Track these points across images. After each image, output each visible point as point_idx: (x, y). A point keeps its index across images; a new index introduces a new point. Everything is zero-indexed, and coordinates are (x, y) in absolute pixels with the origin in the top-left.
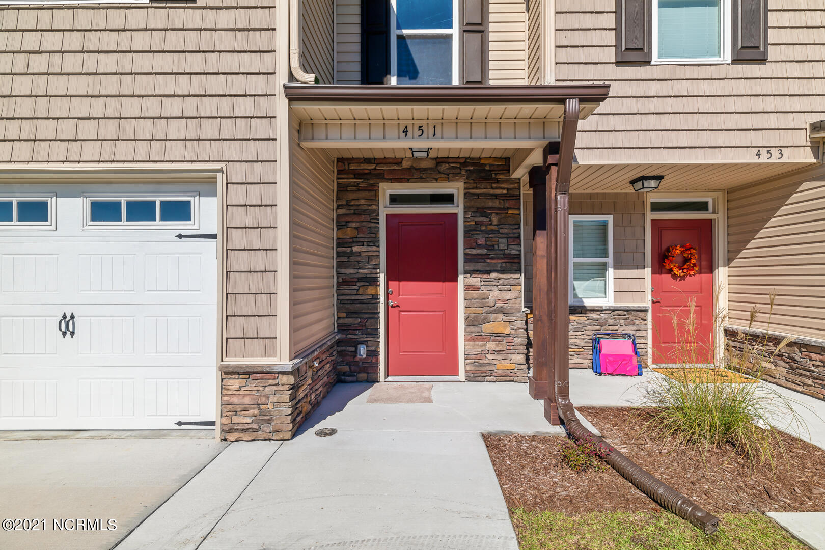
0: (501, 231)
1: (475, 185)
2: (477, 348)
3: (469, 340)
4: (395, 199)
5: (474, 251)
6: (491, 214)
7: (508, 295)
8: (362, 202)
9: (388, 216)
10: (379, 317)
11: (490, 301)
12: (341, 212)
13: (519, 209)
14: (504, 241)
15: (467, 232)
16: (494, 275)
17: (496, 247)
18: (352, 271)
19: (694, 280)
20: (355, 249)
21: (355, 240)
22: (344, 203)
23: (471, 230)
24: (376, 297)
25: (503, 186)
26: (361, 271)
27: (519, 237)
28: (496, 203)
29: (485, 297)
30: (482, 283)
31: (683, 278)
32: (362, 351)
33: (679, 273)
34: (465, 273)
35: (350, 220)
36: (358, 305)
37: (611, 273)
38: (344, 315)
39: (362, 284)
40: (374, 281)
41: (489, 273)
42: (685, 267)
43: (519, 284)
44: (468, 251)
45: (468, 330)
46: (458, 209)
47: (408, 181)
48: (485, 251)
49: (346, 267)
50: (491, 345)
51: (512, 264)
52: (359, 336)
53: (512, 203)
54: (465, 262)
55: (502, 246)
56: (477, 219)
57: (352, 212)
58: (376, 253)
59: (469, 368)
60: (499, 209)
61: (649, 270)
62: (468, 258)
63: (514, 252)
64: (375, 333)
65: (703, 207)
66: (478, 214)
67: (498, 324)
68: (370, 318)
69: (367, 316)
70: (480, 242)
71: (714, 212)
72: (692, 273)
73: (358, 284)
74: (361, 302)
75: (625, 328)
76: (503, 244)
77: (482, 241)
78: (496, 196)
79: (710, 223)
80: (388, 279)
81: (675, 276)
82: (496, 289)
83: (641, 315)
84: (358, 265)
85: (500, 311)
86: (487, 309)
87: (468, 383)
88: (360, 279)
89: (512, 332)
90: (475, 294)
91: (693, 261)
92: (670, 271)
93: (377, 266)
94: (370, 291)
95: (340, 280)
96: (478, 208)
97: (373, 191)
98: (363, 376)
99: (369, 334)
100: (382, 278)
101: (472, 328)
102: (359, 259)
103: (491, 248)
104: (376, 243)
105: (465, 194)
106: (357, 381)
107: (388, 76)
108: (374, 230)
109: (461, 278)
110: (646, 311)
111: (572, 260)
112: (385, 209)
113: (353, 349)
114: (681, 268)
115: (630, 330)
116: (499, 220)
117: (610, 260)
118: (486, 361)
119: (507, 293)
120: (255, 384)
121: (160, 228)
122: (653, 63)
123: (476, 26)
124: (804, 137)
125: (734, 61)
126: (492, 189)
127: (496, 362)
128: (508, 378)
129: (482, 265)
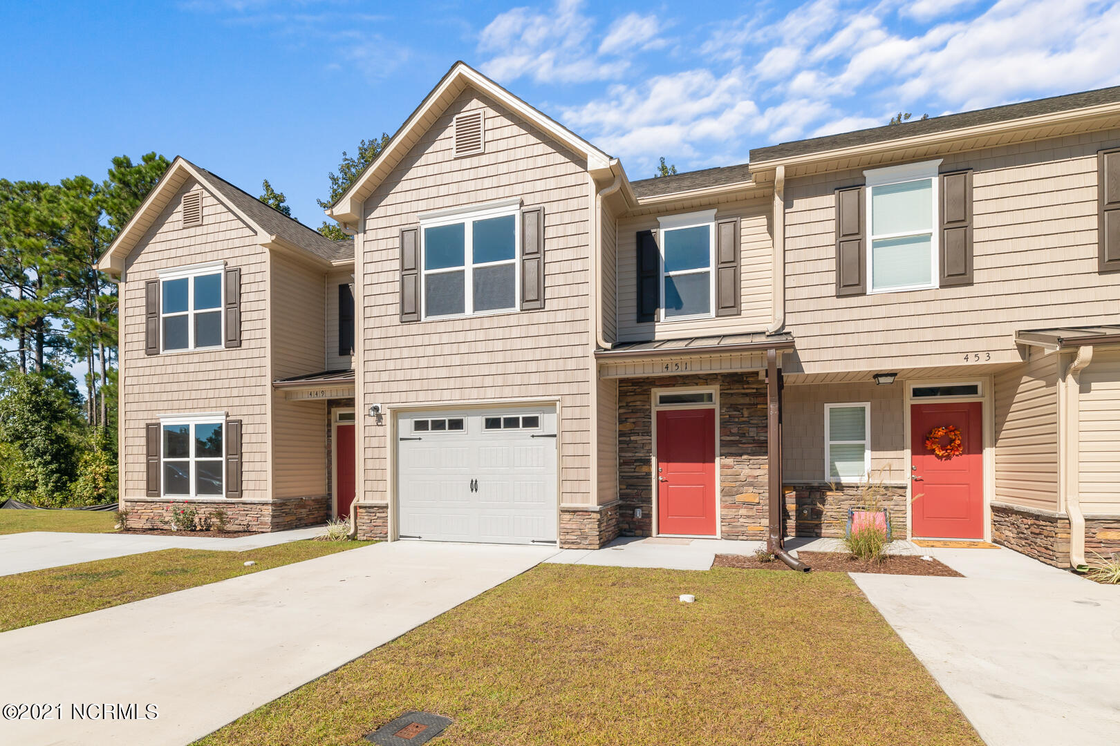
0: (752, 422)
1: (729, 387)
2: (731, 513)
3: (725, 507)
4: (664, 400)
5: (728, 438)
6: (742, 409)
7: (757, 472)
8: (638, 403)
9: (658, 413)
10: (651, 489)
11: (742, 477)
12: (622, 411)
13: (767, 404)
14: (755, 429)
15: (723, 423)
16: (745, 457)
17: (747, 435)
18: (630, 454)
19: (960, 460)
20: (632, 438)
21: (633, 431)
22: (625, 404)
23: (725, 422)
24: (649, 474)
25: (751, 387)
26: (637, 454)
27: (765, 427)
28: (747, 400)
29: (738, 474)
30: (735, 463)
31: (948, 457)
32: (639, 513)
33: (942, 453)
34: (721, 455)
35: (628, 416)
36: (636, 480)
37: (868, 454)
38: (625, 487)
39: (638, 464)
40: (648, 462)
41: (741, 456)
42: (949, 447)
43: (763, 464)
44: (723, 438)
45: (724, 499)
46: (716, 405)
47: (674, 386)
48: (737, 438)
49: (626, 452)
50: (743, 512)
51: (760, 447)
52: (635, 502)
53: (760, 399)
54: (721, 446)
55: (751, 434)
56: (730, 413)
57: (630, 411)
58: (649, 441)
59: (724, 528)
60: (750, 404)
61: (907, 453)
62: (723, 444)
63: (763, 438)
64: (649, 501)
65: (972, 390)
66: (731, 409)
67: (749, 495)
68: (644, 489)
69: (642, 488)
70: (733, 431)
71: (983, 396)
72: (957, 453)
73: (635, 464)
74: (638, 477)
75: (882, 503)
76: (753, 432)
77: (735, 430)
78: (746, 395)
79: (979, 406)
80: (658, 461)
81: (940, 457)
82: (747, 467)
83: (900, 491)
84: (635, 450)
85: (751, 484)
86: (738, 483)
87: (723, 540)
88: (636, 461)
89: (761, 501)
90: (729, 471)
91: (958, 442)
92: (932, 452)
93: (650, 451)
94: (645, 469)
95: (622, 461)
96: (731, 405)
97: (647, 393)
98: (639, 532)
99: (643, 502)
100: (654, 460)
101: (727, 498)
102: (636, 445)
103: (743, 435)
104: (649, 433)
105: (720, 394)
106: (635, 536)
107: (658, 309)
108: (647, 424)
109: (717, 460)
110: (905, 488)
111: (828, 443)
112: (656, 407)
113: (631, 512)
114: (943, 448)
115: (886, 504)
116: (750, 414)
117: (868, 442)
118: (739, 524)
119: (757, 470)
120: (577, 518)
121: (522, 431)
122: (867, 294)
123: (731, 263)
124: (1011, 342)
125: (941, 287)
126: (744, 389)
127: (747, 525)
128: (758, 538)
129: (735, 448)
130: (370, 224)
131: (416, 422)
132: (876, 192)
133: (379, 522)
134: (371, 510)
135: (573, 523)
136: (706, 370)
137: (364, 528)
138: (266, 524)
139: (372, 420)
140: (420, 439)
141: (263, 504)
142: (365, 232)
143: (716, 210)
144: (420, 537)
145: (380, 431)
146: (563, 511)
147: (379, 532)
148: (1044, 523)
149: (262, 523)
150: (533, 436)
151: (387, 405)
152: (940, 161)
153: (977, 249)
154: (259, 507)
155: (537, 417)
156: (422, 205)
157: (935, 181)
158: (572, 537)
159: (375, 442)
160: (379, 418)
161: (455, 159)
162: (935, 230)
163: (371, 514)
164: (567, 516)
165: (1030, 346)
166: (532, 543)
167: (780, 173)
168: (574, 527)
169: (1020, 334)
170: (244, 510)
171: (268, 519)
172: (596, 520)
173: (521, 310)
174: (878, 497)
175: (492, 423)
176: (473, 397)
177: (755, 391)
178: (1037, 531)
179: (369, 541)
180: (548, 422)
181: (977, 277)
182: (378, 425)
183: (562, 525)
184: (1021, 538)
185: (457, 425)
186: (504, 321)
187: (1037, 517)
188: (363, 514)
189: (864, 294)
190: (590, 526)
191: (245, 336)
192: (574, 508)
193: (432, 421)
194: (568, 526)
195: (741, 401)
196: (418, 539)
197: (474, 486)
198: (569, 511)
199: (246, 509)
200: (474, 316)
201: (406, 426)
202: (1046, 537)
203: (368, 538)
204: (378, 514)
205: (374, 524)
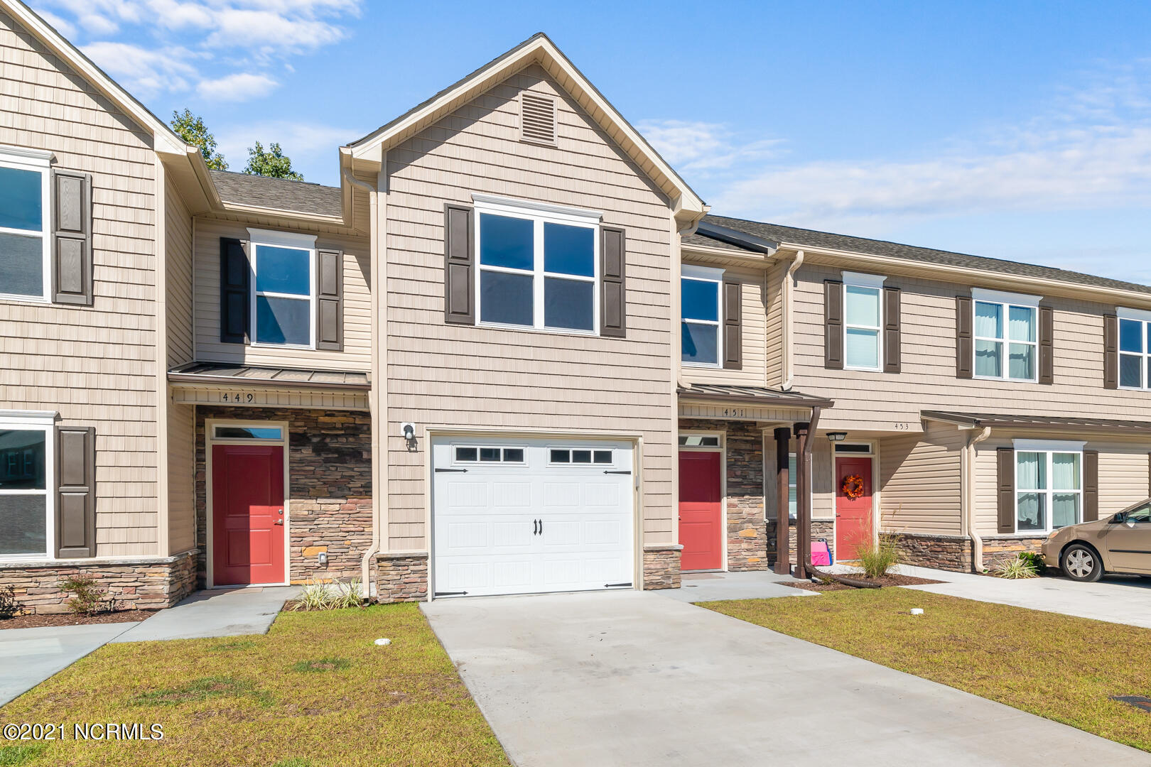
0: (751, 466)
1: (733, 433)
2: (734, 548)
3: (730, 543)
5: (734, 480)
6: (744, 454)
7: (755, 510)
11: (744, 515)
13: (761, 451)
14: (753, 473)
15: (728, 466)
16: (747, 497)
17: (747, 477)
19: (860, 500)
23: (731, 465)
25: (751, 434)
27: (761, 471)
28: (748, 447)
29: (740, 512)
30: (738, 503)
31: (854, 499)
33: (852, 495)
34: (728, 495)
41: (743, 496)
42: (856, 491)
43: (762, 503)
44: (730, 480)
45: (730, 535)
46: (722, 449)
47: (689, 428)
48: (740, 480)
50: (744, 546)
51: (757, 490)
53: (757, 447)
54: (728, 486)
55: (751, 477)
56: (735, 457)
59: (730, 562)
60: (749, 450)
61: (834, 494)
62: (730, 485)
63: (759, 481)
65: (865, 449)
66: (736, 454)
67: (749, 531)
70: (737, 473)
71: (873, 453)
72: (859, 496)
75: (819, 534)
76: (752, 475)
77: (739, 473)
78: (747, 441)
79: (870, 461)
81: (849, 498)
82: (747, 506)
83: (830, 525)
85: (750, 521)
86: (740, 521)
87: (729, 573)
89: (758, 536)
90: (734, 510)
91: (861, 487)
92: (847, 494)
96: (735, 450)
101: (733, 535)
103: (744, 477)
105: (727, 439)
109: (724, 499)
110: (832, 522)
114: (853, 492)
115: (822, 535)
116: (750, 459)
118: (741, 557)
119: (757, 509)
120: (662, 558)
121: (593, 467)
122: (844, 369)
123: (734, 322)
124: (918, 418)
125: (885, 372)
126: (745, 436)
127: (747, 557)
128: (755, 568)
129: (738, 489)
130: (394, 183)
131: (458, 449)
132: (849, 290)
133: (414, 577)
134: (402, 563)
135: (655, 562)
136: (720, 416)
137: (390, 586)
138: (157, 595)
139: (401, 444)
140: (465, 471)
141: (151, 565)
142: (388, 192)
143: (724, 270)
144: (465, 593)
145: (413, 458)
146: (645, 551)
147: (414, 590)
148: (948, 544)
149: (145, 596)
150: (606, 472)
151: (425, 425)
152: (885, 278)
153: (903, 348)
154: (137, 570)
155: (610, 453)
156: (479, 183)
157: (881, 291)
158: (656, 578)
159: (406, 473)
160: (412, 442)
161: (521, 142)
162: (881, 328)
163: (400, 568)
164: (651, 557)
165: (927, 421)
166: (606, 588)
167: (800, 257)
168: (658, 567)
169: (924, 413)
170: (103, 577)
171: (165, 589)
172: (679, 559)
173: (601, 335)
174: (818, 530)
175: (559, 456)
176: (545, 425)
177: (753, 438)
178: (940, 549)
179: (397, 603)
180: (623, 458)
181: (903, 368)
182: (410, 451)
183: (646, 566)
184: (918, 555)
185: (514, 455)
186: (581, 344)
187: (939, 540)
188: (388, 568)
189: (841, 368)
190: (673, 565)
191: (100, 289)
192: (660, 547)
193: (482, 450)
194: (652, 567)
195: (744, 446)
196: (463, 595)
197: (538, 528)
198: (652, 551)
199: (105, 574)
200: (546, 332)
201: (445, 454)
202: (950, 553)
203: (397, 600)
204: (412, 568)
205: (406, 580)
